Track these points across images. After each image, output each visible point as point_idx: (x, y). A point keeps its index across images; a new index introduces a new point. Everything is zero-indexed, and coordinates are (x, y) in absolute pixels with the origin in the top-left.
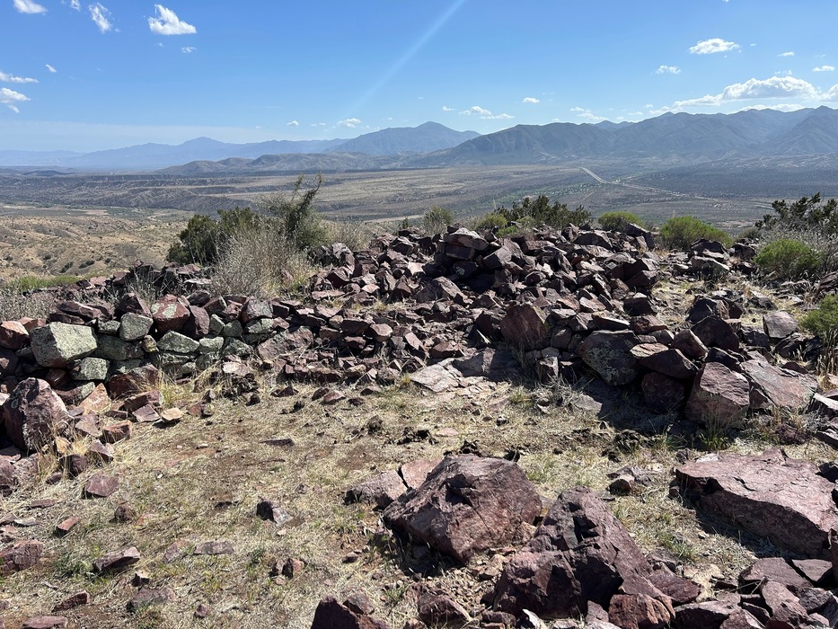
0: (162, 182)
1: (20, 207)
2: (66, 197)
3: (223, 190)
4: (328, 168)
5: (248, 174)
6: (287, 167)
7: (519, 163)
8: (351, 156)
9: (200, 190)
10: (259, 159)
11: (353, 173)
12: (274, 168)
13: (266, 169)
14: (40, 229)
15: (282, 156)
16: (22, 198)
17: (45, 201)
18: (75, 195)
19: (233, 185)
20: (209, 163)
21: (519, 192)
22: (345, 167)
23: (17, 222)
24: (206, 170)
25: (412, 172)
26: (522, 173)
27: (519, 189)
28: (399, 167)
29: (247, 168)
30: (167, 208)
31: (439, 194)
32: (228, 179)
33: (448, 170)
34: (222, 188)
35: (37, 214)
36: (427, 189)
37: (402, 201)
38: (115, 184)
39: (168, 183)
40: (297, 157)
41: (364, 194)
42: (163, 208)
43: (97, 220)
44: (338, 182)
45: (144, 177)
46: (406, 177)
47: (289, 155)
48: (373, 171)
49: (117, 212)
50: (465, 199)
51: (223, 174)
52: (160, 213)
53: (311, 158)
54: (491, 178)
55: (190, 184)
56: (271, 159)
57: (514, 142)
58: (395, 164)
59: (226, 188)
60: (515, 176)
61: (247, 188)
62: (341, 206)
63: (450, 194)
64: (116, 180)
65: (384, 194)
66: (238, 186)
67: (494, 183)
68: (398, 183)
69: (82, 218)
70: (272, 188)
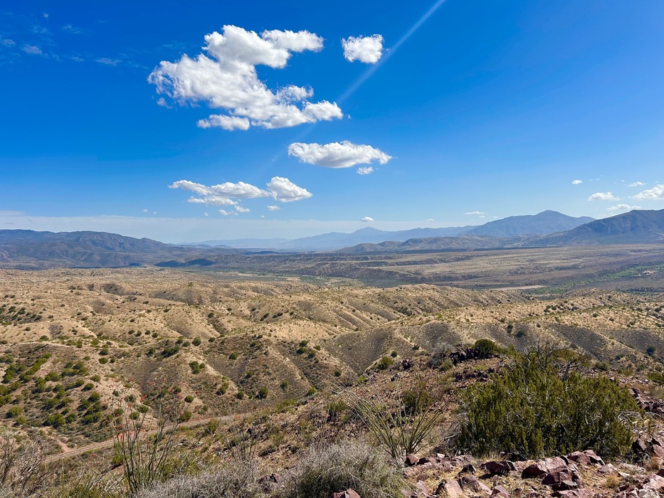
0: (338, 258)
1: (248, 275)
2: (276, 268)
3: (379, 264)
4: (460, 247)
5: (398, 252)
6: (427, 247)
7: (636, 243)
8: (480, 239)
9: (363, 264)
10: (407, 242)
11: (481, 251)
12: (418, 248)
13: (412, 249)
14: (255, 289)
15: (424, 239)
16: (251, 269)
17: (263, 271)
18: (281, 267)
19: (386, 261)
20: (371, 245)
21: (638, 268)
22: (473, 246)
23: (243, 284)
24: (368, 250)
25: (533, 250)
26: (639, 251)
27: (637, 265)
28: (520, 246)
29: (398, 248)
30: (339, 276)
31: (557, 268)
32: (383, 256)
33: (566, 248)
34: (379, 262)
35: (257, 279)
36: (547, 264)
37: (524, 273)
38: (308, 259)
39: (342, 259)
40: (436, 240)
41: (490, 267)
42: (336, 276)
43: (292, 284)
44: (468, 258)
45: (326, 255)
46: (528, 254)
47: (430, 238)
48: (498, 249)
49: (306, 278)
50: (582, 273)
51: (380, 253)
52: (334, 280)
53: (447, 240)
54: (608, 255)
55: (356, 260)
56: (415, 241)
57: (629, 225)
58: (516, 244)
59: (381, 262)
60: (633, 253)
61: (396, 263)
62: (470, 277)
63: (568, 268)
64: (309, 257)
65: (508, 268)
66: (390, 261)
67: (612, 259)
68: (519, 259)
69: (283, 283)
70: (415, 263)
